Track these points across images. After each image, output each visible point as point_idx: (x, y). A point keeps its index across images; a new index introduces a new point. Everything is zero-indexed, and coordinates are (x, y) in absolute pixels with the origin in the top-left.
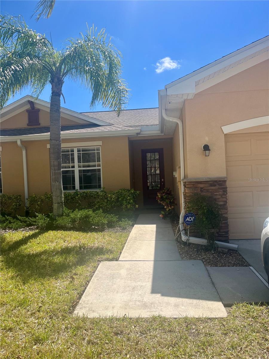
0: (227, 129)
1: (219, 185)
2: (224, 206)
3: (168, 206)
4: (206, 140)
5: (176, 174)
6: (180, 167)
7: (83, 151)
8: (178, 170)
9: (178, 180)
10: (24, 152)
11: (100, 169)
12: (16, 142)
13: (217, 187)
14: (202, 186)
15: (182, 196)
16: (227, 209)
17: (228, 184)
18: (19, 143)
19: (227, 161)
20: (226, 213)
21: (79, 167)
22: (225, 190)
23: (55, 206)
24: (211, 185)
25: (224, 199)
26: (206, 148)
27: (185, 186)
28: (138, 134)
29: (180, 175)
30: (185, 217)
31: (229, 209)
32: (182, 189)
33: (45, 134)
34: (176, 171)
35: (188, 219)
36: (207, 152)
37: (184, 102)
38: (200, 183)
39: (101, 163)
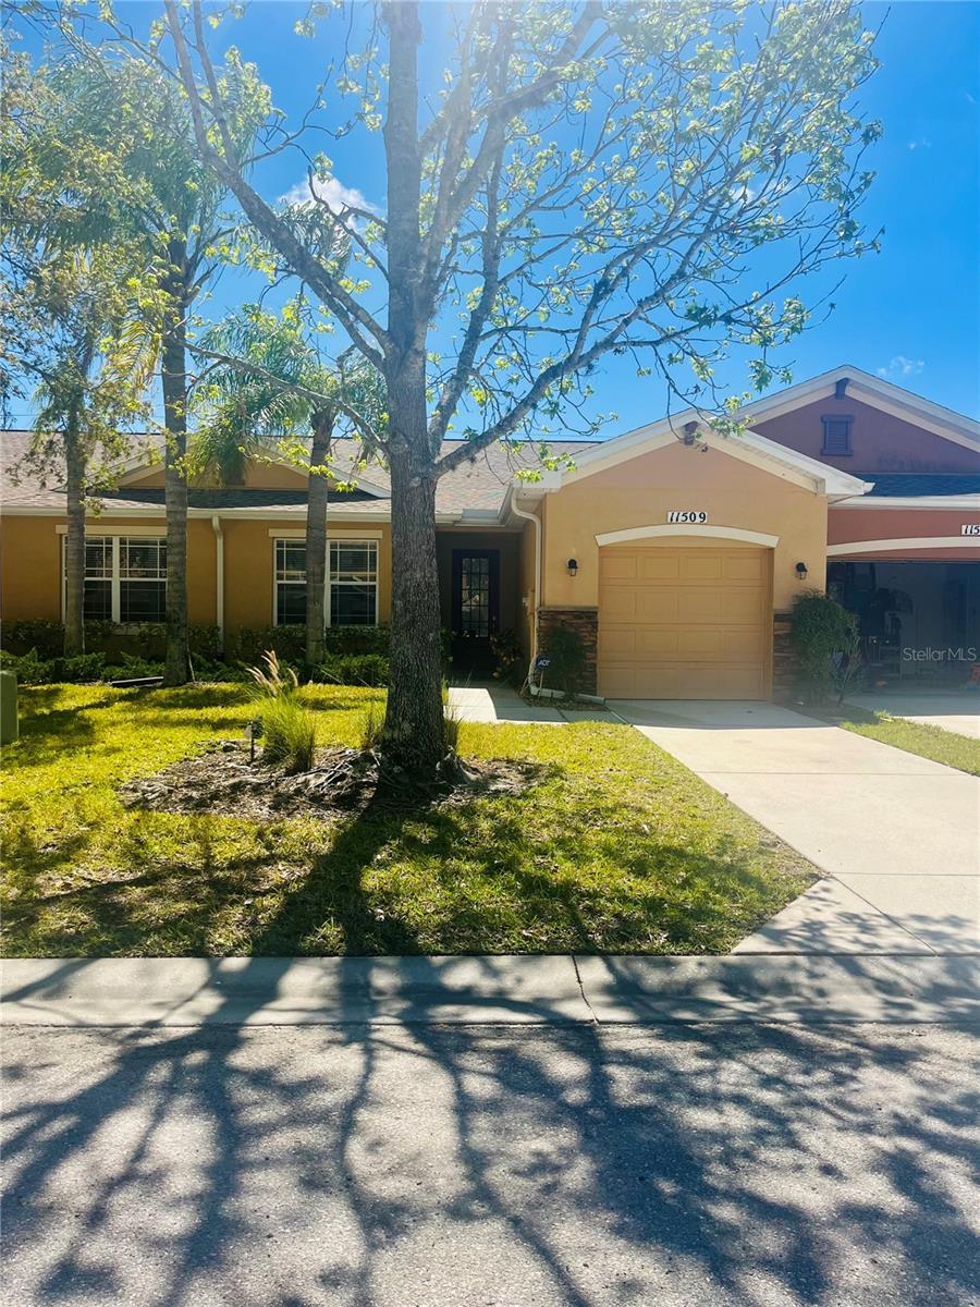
0: (603, 540)
1: (587, 617)
2: (593, 648)
3: (509, 657)
4: (573, 554)
5: (527, 602)
6: (534, 591)
7: (341, 546)
8: (530, 594)
9: (529, 611)
10: (220, 542)
11: (375, 586)
12: (209, 521)
13: (585, 620)
14: (563, 617)
15: (536, 634)
16: (596, 652)
17: (599, 617)
18: (216, 523)
19: (601, 585)
20: (595, 658)
21: (332, 578)
22: (595, 625)
23: (312, 646)
24: (576, 617)
25: (592, 639)
26: (573, 564)
27: (539, 618)
28: (455, 522)
29: (532, 603)
30: (538, 661)
31: (598, 652)
32: (534, 624)
33: (269, 508)
34: (526, 596)
35: (541, 663)
36: (573, 570)
37: (546, 495)
38: (563, 613)
39: (377, 573)
